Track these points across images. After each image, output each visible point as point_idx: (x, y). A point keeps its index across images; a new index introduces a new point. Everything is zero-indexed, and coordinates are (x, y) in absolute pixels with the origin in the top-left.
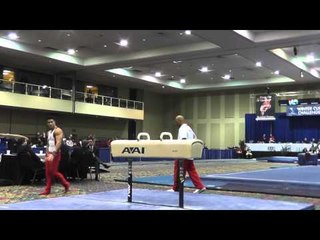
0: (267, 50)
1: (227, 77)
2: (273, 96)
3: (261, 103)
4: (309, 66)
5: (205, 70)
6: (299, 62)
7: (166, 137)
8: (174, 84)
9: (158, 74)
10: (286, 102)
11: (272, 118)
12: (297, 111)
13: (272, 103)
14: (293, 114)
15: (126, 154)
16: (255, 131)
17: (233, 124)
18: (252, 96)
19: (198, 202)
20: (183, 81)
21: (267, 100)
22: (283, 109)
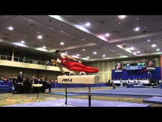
0: (115, 46)
1: (104, 56)
2: (121, 63)
3: (117, 66)
4: (132, 51)
5: (95, 53)
6: (128, 50)
7: (82, 74)
8: (84, 59)
9: (78, 55)
10: (126, 65)
11: (121, 71)
12: (129, 68)
13: (121, 65)
14: (128, 69)
15: (64, 82)
16: (115, 76)
17: (107, 74)
18: (114, 63)
19: (96, 103)
20: (88, 57)
21: (119, 64)
22: (125, 68)
